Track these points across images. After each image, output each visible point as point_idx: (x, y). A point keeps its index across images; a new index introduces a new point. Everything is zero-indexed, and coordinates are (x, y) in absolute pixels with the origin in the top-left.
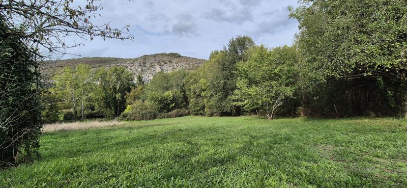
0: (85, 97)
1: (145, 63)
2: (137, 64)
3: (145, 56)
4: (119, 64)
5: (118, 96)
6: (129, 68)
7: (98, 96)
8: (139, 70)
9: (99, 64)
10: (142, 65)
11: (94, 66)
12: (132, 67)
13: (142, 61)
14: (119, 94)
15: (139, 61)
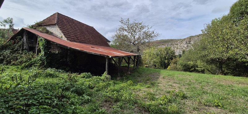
0: (152, 61)
1: (190, 42)
2: (184, 42)
3: (191, 36)
4: (173, 43)
5: (166, 61)
6: (179, 45)
7: (157, 61)
8: (186, 46)
9: (162, 44)
10: (188, 43)
11: (160, 45)
12: (181, 44)
13: (188, 40)
14: (167, 61)
15: (186, 40)
